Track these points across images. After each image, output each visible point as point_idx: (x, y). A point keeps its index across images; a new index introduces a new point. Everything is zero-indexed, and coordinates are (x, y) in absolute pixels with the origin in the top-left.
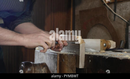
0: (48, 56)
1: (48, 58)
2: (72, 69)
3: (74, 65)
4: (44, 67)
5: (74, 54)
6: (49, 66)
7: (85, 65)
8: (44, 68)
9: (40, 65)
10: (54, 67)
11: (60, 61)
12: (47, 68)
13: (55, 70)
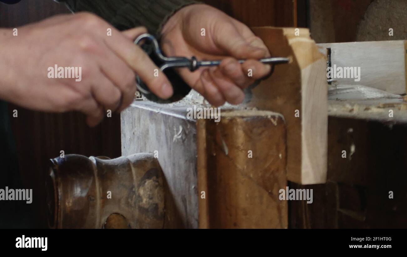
0: (163, 127)
1: (163, 138)
2: (266, 188)
3: (278, 170)
4: (149, 178)
5: (277, 114)
6: (168, 171)
7: (328, 167)
8: (149, 183)
9: (130, 170)
10: (187, 179)
11: (208, 150)
12: (160, 180)
13: (190, 196)
